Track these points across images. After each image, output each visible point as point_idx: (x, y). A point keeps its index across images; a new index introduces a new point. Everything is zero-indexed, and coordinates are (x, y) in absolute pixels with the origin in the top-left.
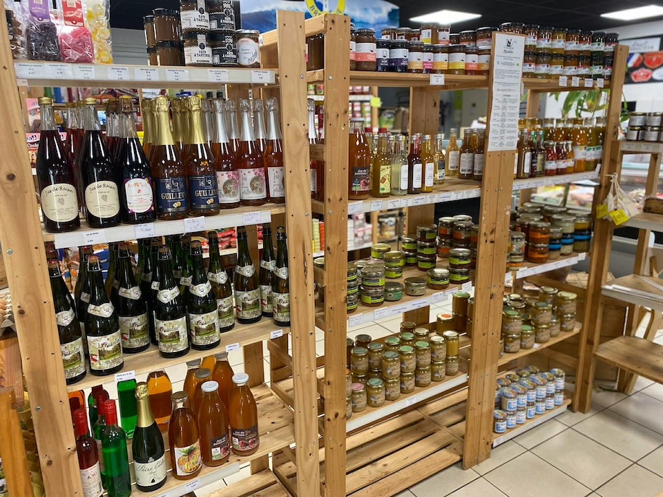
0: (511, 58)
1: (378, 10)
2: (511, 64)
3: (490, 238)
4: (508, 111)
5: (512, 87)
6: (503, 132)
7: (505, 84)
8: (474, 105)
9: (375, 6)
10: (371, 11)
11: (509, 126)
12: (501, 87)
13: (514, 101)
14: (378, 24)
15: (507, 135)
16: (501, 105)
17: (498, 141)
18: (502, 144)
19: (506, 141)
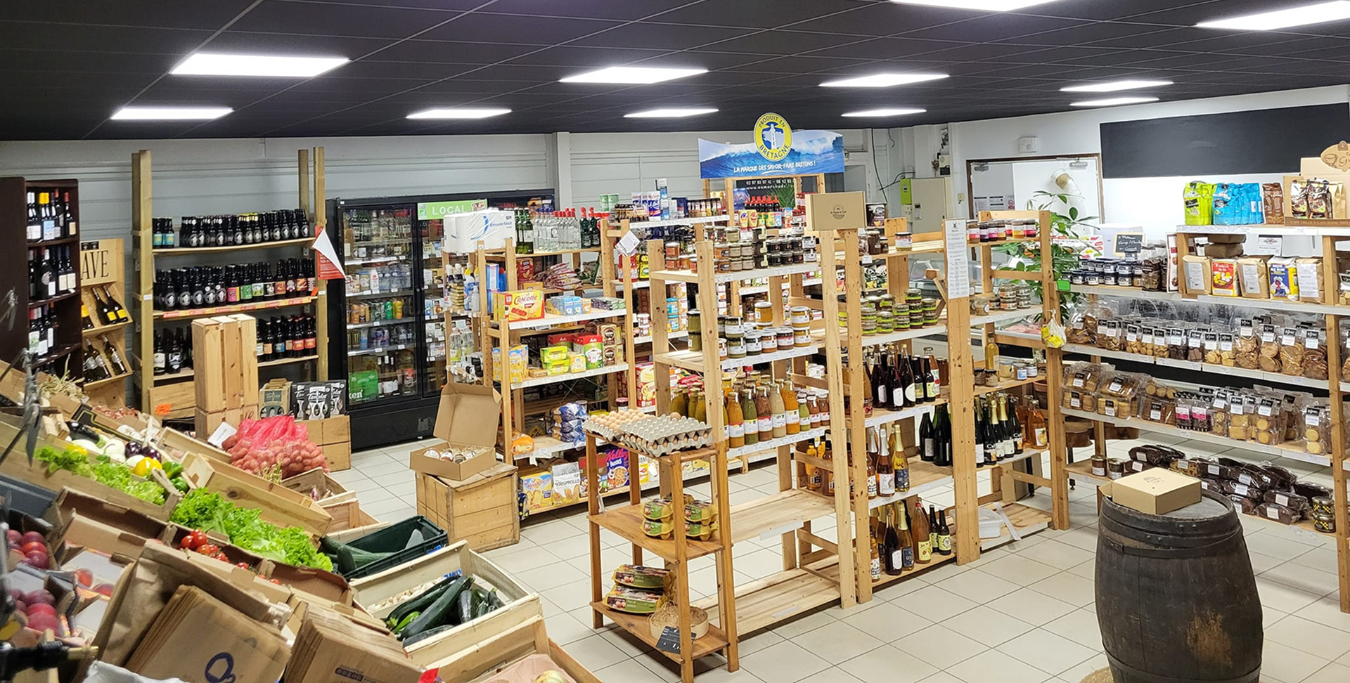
0: (957, 235)
1: (823, 140)
2: (959, 238)
3: (958, 362)
4: (960, 270)
5: (961, 254)
6: (957, 284)
7: (955, 252)
8: (917, 206)
9: (820, 137)
10: (816, 142)
11: (962, 280)
12: (953, 254)
13: (964, 263)
14: (824, 153)
15: (960, 287)
16: (954, 267)
17: (955, 291)
18: (958, 293)
19: (960, 291)
